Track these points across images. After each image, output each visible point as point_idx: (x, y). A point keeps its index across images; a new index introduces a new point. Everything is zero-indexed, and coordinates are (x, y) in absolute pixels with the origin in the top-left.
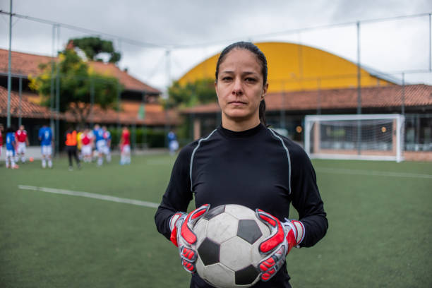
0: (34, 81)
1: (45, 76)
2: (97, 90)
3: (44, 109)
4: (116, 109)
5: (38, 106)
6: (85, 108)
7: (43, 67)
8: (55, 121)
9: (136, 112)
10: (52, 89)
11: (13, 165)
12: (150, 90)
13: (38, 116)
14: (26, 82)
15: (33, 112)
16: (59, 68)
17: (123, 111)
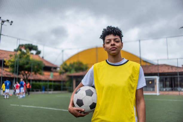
0: (7, 61)
1: (12, 60)
2: (34, 66)
3: (11, 74)
4: (40, 74)
5: (8, 72)
6: (28, 73)
7: (11, 56)
8: (16, 78)
9: (49, 75)
10: (15, 65)
12: (54, 66)
13: (9, 76)
14: (4, 62)
15: (6, 75)
16: (19, 56)
17: (43, 75)
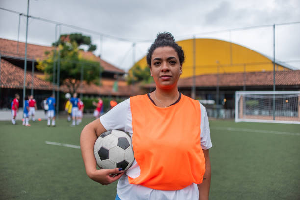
0: (40, 63)
1: (49, 60)
2: (85, 71)
3: (47, 84)
4: (97, 84)
5: (43, 81)
6: (76, 82)
7: (47, 53)
8: (56, 92)
9: (111, 87)
10: (54, 69)
11: (27, 124)
12: (119, 71)
13: (44, 88)
14: (36, 64)
15: (41, 86)
16: (60, 54)
17: (102, 86)
